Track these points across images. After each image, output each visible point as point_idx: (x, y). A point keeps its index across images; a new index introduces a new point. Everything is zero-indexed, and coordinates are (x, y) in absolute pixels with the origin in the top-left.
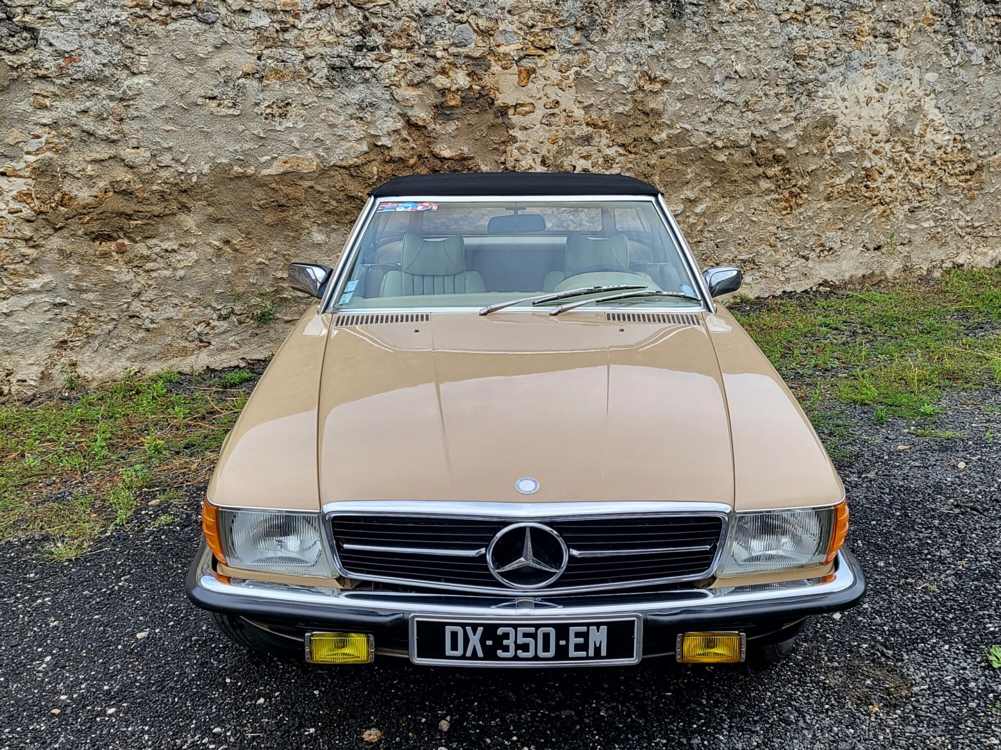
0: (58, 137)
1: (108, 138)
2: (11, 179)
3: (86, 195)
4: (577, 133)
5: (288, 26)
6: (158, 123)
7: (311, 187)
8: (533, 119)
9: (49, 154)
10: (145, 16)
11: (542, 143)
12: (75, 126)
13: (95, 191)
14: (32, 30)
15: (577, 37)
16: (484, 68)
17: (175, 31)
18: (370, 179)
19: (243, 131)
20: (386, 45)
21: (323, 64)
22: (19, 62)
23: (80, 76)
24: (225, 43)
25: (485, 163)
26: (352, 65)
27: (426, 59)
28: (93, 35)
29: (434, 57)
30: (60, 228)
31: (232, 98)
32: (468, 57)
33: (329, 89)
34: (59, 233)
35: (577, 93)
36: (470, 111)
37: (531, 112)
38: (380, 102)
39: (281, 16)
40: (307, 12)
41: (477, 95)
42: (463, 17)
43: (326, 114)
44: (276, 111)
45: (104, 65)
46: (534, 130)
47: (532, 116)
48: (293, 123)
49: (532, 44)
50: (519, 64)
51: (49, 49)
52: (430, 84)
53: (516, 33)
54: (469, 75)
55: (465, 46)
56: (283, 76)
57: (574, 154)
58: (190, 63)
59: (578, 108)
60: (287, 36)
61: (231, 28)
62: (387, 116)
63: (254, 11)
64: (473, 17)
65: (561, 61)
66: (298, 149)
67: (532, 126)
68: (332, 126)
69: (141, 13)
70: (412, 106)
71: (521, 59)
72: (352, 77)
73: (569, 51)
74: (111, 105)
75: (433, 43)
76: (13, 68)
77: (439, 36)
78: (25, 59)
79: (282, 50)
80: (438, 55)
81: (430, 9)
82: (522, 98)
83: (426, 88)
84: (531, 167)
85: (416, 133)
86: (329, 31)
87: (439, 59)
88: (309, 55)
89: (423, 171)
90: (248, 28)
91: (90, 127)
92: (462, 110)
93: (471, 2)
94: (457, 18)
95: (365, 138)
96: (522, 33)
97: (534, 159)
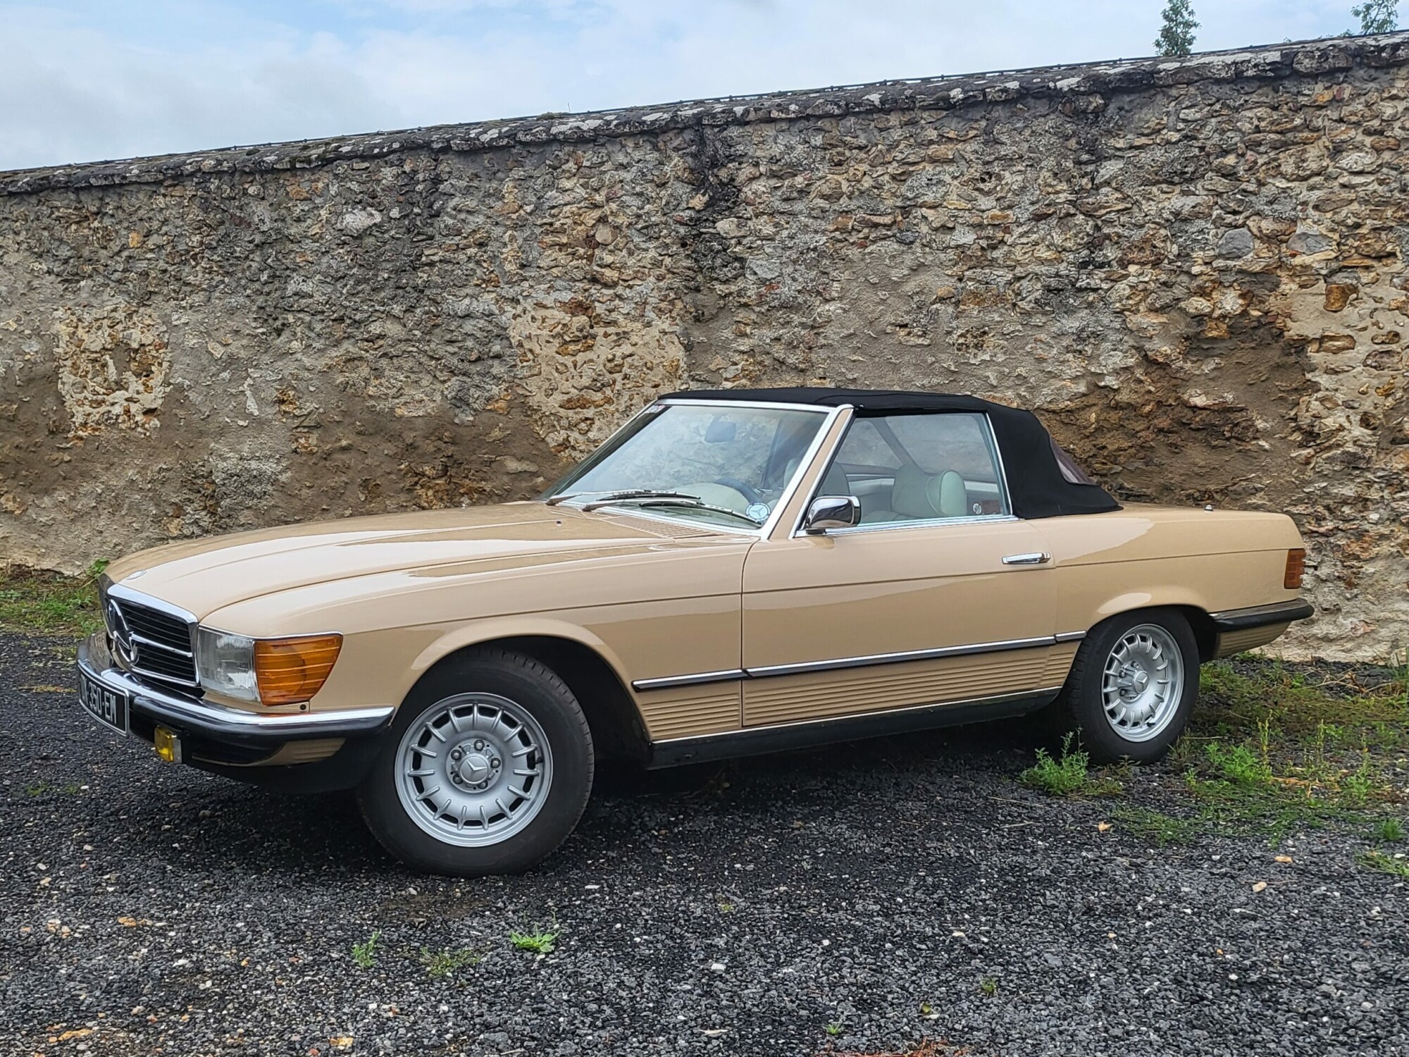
0: (754, 364)
1: (796, 368)
5: (995, 242)
6: (844, 352)
8: (1350, 359)
9: (744, 381)
10: (846, 240)
11: (1364, 393)
12: (768, 353)
14: (741, 260)
16: (1269, 286)
17: (871, 253)
18: (1085, 428)
19: (933, 363)
20: (1121, 260)
21: (1039, 285)
22: (727, 291)
23: (776, 303)
24: (922, 265)
25: (1265, 417)
26: (1073, 286)
27: (1178, 275)
28: (795, 262)
29: (1188, 273)
31: (923, 326)
32: (1241, 272)
33: (1040, 316)
36: (1242, 345)
37: (1348, 348)
38: (1107, 332)
39: (990, 232)
40: (1021, 224)
41: (1255, 324)
42: (1240, 219)
43: (1034, 345)
44: (970, 339)
45: (799, 292)
46: (1349, 374)
47: (1349, 354)
48: (991, 356)
49: (1356, 251)
50: (1329, 280)
51: (753, 278)
52: (1179, 308)
53: (1325, 237)
54: (1242, 296)
55: (1240, 257)
56: (984, 300)
58: (884, 287)
60: (996, 254)
61: (931, 248)
62: (1115, 350)
63: (958, 227)
64: (1256, 218)
65: (1406, 274)
66: (995, 387)
67: (1347, 369)
68: (1040, 360)
69: (840, 237)
70: (1151, 337)
71: (1333, 273)
72: (1071, 301)
74: (802, 333)
75: (1188, 255)
76: (722, 297)
77: (1197, 246)
78: (733, 288)
79: (987, 271)
80: (1196, 270)
81: (1185, 211)
82: (1333, 329)
83: (1174, 314)
84: (1341, 428)
85: (1157, 372)
86: (1048, 246)
87: (1196, 276)
88: (1019, 275)
89: (1164, 423)
90: (949, 247)
91: (781, 355)
92: (1229, 344)
93: (1253, 198)
94: (1228, 221)
95: (1083, 376)
96: (1336, 236)
97: (1348, 417)
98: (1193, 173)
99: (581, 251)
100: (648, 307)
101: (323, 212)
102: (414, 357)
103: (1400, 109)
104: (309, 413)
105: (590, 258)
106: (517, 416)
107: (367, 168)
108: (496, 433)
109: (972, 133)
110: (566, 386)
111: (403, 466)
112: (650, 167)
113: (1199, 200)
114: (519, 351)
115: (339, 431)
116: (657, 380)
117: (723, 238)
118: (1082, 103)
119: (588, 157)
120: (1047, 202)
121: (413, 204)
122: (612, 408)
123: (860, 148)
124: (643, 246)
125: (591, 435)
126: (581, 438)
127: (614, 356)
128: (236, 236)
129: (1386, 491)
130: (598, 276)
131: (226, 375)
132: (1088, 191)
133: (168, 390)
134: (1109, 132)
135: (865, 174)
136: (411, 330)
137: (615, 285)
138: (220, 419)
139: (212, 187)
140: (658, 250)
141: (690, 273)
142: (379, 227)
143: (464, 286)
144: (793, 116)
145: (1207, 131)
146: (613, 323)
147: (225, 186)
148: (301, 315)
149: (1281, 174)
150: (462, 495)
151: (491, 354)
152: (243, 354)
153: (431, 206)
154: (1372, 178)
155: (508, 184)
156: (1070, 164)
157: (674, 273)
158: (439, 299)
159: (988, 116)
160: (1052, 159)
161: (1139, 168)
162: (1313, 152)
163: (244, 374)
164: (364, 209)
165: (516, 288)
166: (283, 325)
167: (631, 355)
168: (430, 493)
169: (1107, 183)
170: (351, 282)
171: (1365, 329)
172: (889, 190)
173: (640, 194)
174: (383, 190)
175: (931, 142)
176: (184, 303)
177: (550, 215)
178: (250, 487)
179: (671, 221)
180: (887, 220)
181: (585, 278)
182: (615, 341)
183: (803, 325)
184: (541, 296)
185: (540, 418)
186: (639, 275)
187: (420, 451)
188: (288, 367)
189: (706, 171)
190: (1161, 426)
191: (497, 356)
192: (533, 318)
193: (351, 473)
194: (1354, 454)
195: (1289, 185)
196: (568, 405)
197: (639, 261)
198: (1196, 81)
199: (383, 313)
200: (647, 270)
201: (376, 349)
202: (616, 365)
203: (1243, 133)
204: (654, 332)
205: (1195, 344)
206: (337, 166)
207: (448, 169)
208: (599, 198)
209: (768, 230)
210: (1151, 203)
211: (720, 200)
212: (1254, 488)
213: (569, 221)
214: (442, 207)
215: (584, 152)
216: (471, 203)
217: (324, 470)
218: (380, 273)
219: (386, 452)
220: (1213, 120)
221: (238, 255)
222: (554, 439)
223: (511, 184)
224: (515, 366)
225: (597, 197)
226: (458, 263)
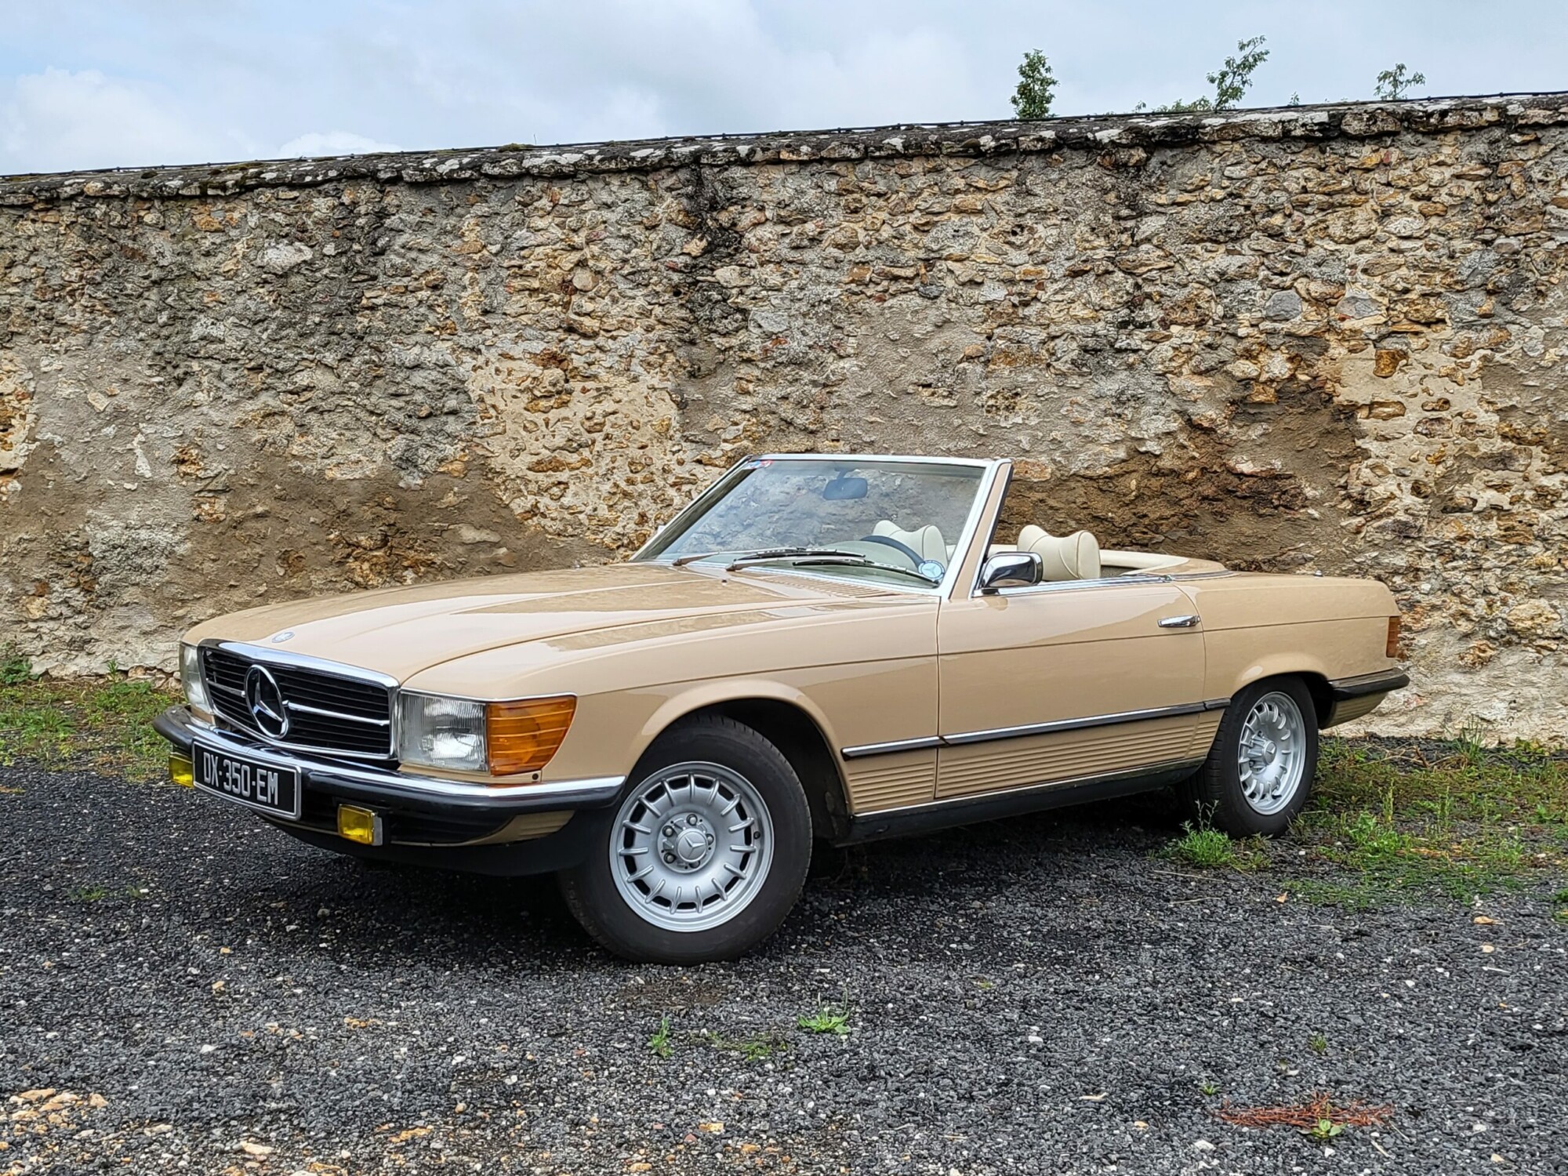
0: (757, 424)
1: (806, 429)
2: (708, 468)
3: (778, 490)
4: (1483, 449)
5: (1028, 298)
6: (861, 413)
7: (1042, 501)
8: (1401, 426)
9: (745, 443)
10: (862, 293)
11: (1414, 461)
12: (774, 413)
13: (787, 488)
14: (744, 312)
15: (1488, 305)
16: (1317, 350)
17: (890, 308)
18: (1125, 495)
19: (959, 426)
20: (1163, 320)
21: (1074, 345)
22: (727, 345)
23: (784, 359)
24: (948, 321)
25: (1314, 485)
26: (1112, 346)
27: (1223, 338)
28: (804, 315)
29: (1234, 335)
30: (749, 525)
31: (949, 386)
32: (1289, 335)
33: (1076, 377)
34: (748, 531)
35: (1484, 388)
36: (1291, 411)
37: (1398, 415)
38: (1148, 395)
39: (1022, 287)
40: (1056, 281)
41: (1303, 389)
42: (1288, 280)
43: (1069, 408)
44: (1000, 401)
45: (810, 347)
46: (1400, 441)
47: (1399, 420)
48: (1023, 419)
49: (1406, 317)
50: (1378, 345)
51: (757, 331)
52: (1226, 372)
53: (1374, 301)
54: (1291, 360)
55: (1287, 320)
56: (1015, 360)
57: (1475, 481)
58: (905, 344)
59: (1487, 412)
60: (1027, 311)
61: (957, 303)
62: (1157, 414)
63: (987, 282)
64: (1304, 280)
65: (1456, 341)
66: (1028, 452)
67: (1397, 436)
68: (1076, 423)
69: (856, 290)
70: (1195, 401)
71: (1382, 338)
72: (1110, 362)
73: (1469, 326)
74: (813, 391)
75: (1234, 316)
76: (723, 352)
77: (1243, 307)
78: (734, 341)
79: (1018, 329)
80: (1242, 332)
81: (1232, 271)
82: (1383, 395)
83: (1219, 377)
84: (1392, 497)
85: (1201, 438)
86: (1085, 304)
87: (1242, 338)
88: (1054, 334)
89: (1208, 490)
90: (977, 303)
91: (789, 416)
92: (1277, 409)
93: (1300, 259)
94: (1275, 282)
95: (1122, 441)
96: (1386, 301)
97: (1399, 485)
98: (1238, 232)
99: (556, 297)
100: (634, 361)
101: (238, 246)
102: (350, 412)
103: (1447, 175)
104: (217, 475)
105: (566, 305)
106: (476, 480)
107: (296, 198)
108: (450, 498)
109: (1002, 183)
110: (536, 447)
111: (332, 536)
112: (639, 207)
113: (1245, 260)
114: (480, 407)
115: (253, 496)
116: (644, 441)
117: (722, 287)
118: (1123, 156)
119: (565, 193)
120: (1084, 258)
121: (352, 240)
122: (590, 471)
123: (879, 195)
124: (630, 293)
125: (565, 501)
126: (553, 505)
127: (594, 413)
128: (127, 271)
129: (1438, 561)
130: (576, 326)
131: (110, 430)
132: (1128, 248)
133: (33, 447)
134: (1150, 187)
135: (884, 222)
136: (347, 382)
137: (595, 335)
138: (101, 482)
139: (98, 213)
140: (648, 298)
141: (684, 324)
142: (310, 264)
143: (413, 333)
144: (805, 158)
145: (1252, 189)
146: (594, 377)
147: (113, 213)
148: (209, 363)
149: (1329, 236)
150: (406, 568)
151: (445, 410)
152: (133, 406)
153: (374, 243)
154: (1420, 243)
155: (469, 222)
156: (1108, 219)
157: (665, 324)
158: (382, 347)
159: (1020, 166)
160: (1089, 212)
161: (1182, 225)
162: (1361, 215)
163: (134, 430)
164: (291, 244)
165: (477, 337)
166: (186, 373)
167: (614, 413)
168: (366, 566)
169: (1148, 240)
170: (273, 326)
171: (1415, 395)
172: (911, 241)
173: (627, 237)
174: (315, 223)
175: (958, 191)
176: (56, 347)
177: (519, 256)
178: (139, 561)
179: (662, 268)
180: (910, 272)
181: (560, 327)
182: (595, 397)
183: (814, 383)
184: (507, 347)
185: (504, 482)
186: (625, 325)
187: (354, 519)
188: (191, 422)
189: (704, 213)
190: (1206, 493)
191: (453, 412)
192: (497, 371)
193: (267, 544)
194: (1406, 524)
195: (1338, 247)
196: (538, 467)
197: (625, 309)
198: (1243, 138)
199: (312, 361)
200: (633, 320)
201: (302, 403)
202: (596, 424)
203: (1290, 193)
204: (642, 387)
205: (1242, 408)
206: (259, 195)
207: (396, 202)
208: (579, 239)
209: (775, 279)
210: (1195, 261)
211: (720, 246)
212: (1303, 558)
213: (542, 264)
214: (388, 245)
215: (561, 189)
216: (424, 241)
217: (233, 541)
218: (310, 317)
219: (312, 520)
220: (1258, 178)
221: (129, 292)
222: (519, 506)
223: (473, 221)
224: (474, 423)
225: (576, 239)
226: (406, 307)
